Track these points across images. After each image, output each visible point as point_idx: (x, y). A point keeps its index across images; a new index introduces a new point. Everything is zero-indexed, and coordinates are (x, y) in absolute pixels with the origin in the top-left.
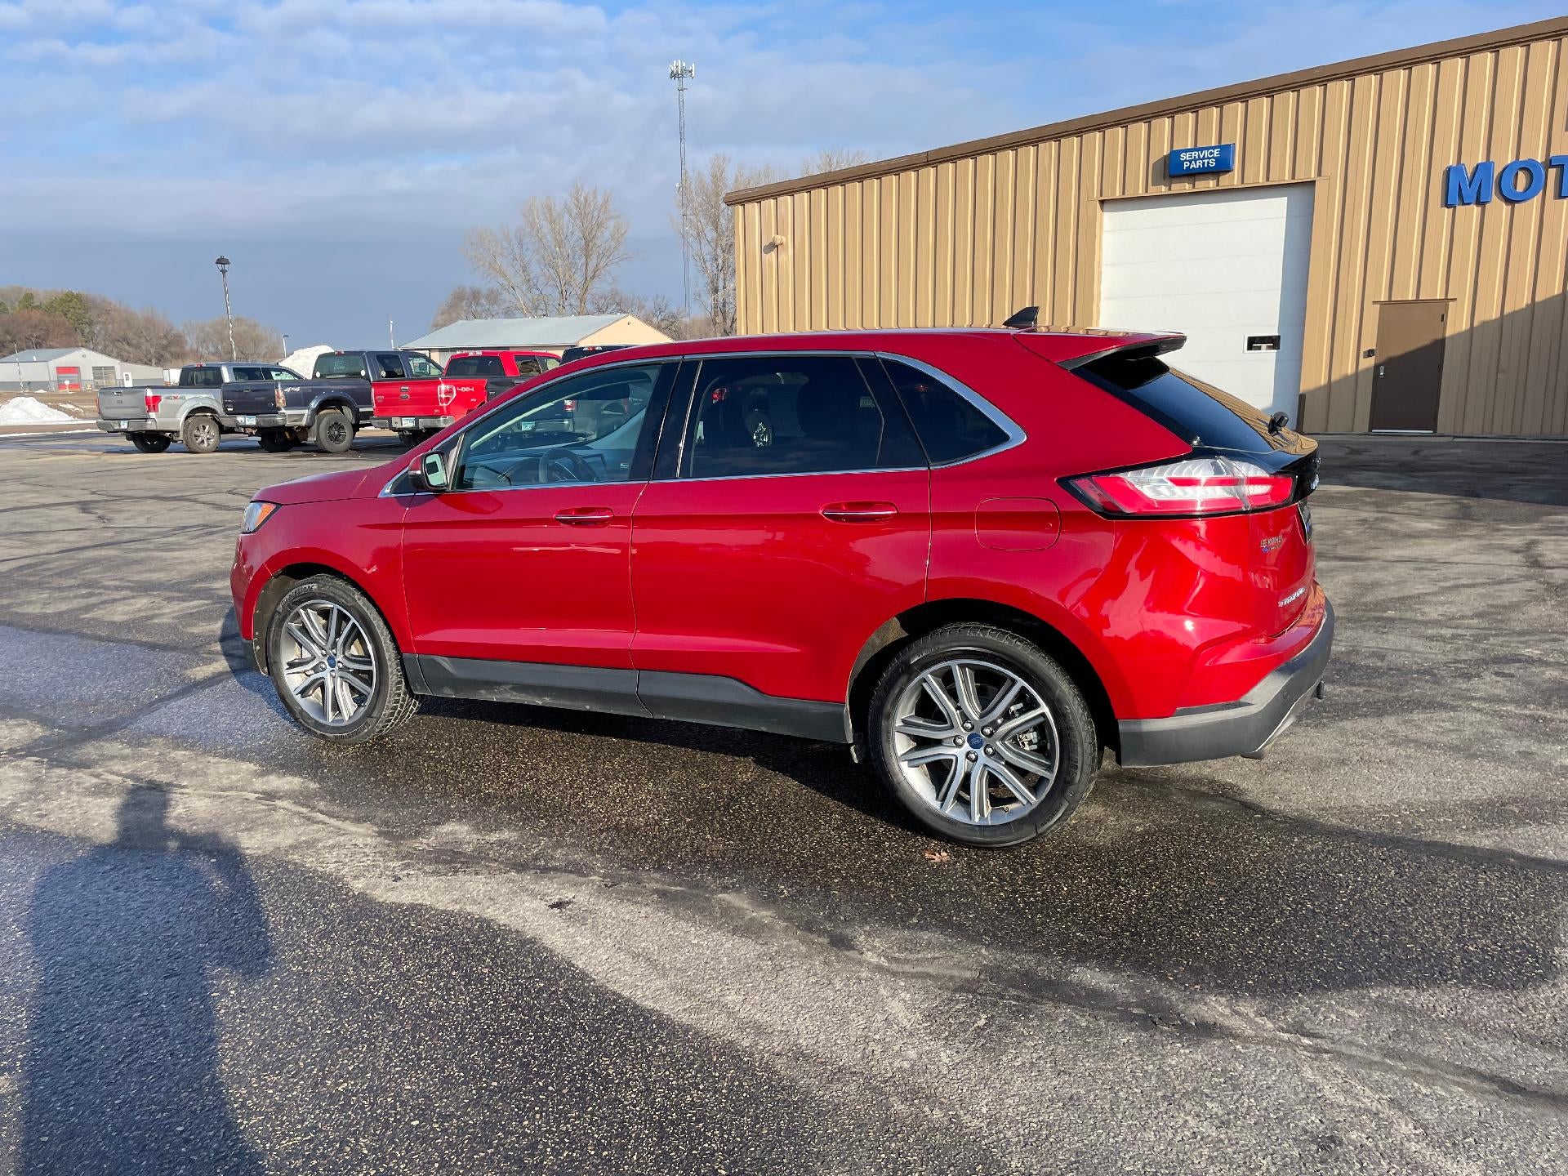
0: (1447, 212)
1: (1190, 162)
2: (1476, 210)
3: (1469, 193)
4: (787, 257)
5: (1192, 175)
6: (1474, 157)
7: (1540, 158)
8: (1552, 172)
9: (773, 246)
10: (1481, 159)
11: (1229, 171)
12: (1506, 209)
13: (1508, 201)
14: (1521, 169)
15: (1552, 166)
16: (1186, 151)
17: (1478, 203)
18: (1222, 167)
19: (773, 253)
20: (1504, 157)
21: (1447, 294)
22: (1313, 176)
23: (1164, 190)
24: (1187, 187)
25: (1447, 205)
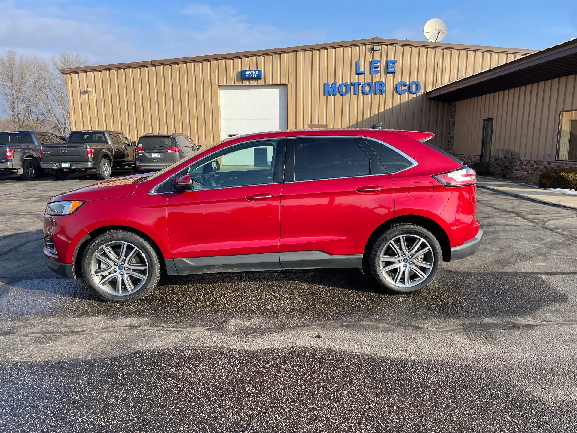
0: (325, 97)
1: (249, 75)
2: (333, 97)
3: (331, 92)
4: (93, 97)
5: (249, 79)
6: (331, 81)
7: (349, 83)
8: (352, 87)
9: (86, 92)
10: (333, 82)
11: (261, 79)
12: (340, 97)
13: (341, 95)
14: (344, 85)
15: (352, 85)
16: (247, 71)
17: (333, 95)
18: (258, 78)
19: (86, 95)
20: (339, 82)
21: (327, 123)
22: (286, 83)
23: (240, 83)
24: (248, 83)
25: (325, 95)
